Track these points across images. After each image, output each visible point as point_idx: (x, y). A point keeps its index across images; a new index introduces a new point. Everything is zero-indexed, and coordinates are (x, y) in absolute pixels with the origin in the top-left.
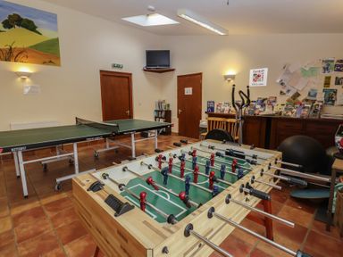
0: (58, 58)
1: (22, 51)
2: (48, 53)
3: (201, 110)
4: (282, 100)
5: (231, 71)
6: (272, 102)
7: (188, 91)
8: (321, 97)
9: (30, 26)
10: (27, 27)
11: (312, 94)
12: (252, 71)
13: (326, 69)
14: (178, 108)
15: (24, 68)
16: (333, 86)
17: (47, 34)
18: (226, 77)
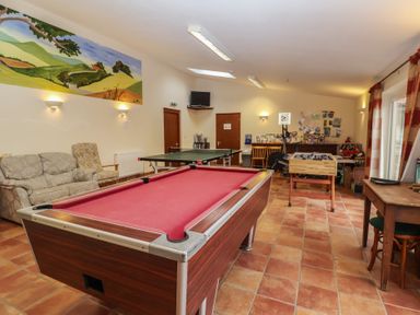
0: (141, 97)
1: (123, 92)
2: (136, 93)
3: (239, 142)
4: (300, 134)
5: (265, 113)
6: (295, 135)
7: (227, 127)
8: (322, 132)
9: (127, 71)
10: (125, 71)
11: (318, 130)
12: (280, 115)
13: (325, 116)
14: (217, 140)
15: (123, 105)
16: (328, 126)
17: (136, 78)
18: (261, 118)
